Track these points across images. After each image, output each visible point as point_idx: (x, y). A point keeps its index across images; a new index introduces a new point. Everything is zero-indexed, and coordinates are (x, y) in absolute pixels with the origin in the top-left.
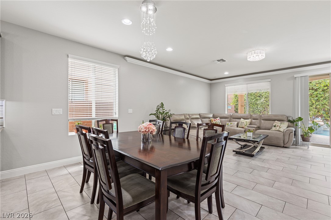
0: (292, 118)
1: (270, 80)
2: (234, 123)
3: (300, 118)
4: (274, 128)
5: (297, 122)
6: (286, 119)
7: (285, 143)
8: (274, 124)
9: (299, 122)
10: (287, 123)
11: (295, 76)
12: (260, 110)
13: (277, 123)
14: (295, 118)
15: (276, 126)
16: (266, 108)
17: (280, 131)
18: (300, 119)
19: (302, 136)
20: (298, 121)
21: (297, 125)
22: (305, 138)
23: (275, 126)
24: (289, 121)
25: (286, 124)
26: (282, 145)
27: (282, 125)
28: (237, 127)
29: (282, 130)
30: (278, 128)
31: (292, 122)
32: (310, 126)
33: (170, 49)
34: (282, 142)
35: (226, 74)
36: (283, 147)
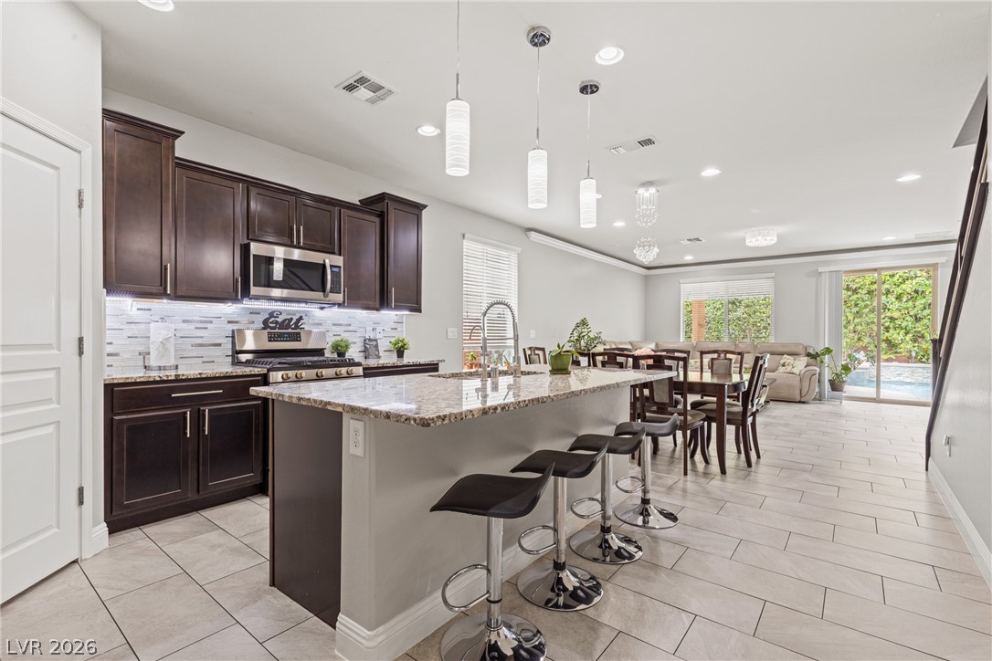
0: (814, 350)
1: (773, 275)
3: (827, 348)
4: (781, 369)
5: (822, 357)
6: (803, 352)
7: (803, 394)
8: (782, 362)
9: (826, 356)
10: (806, 358)
11: (820, 270)
12: (733, 336)
13: (786, 359)
14: (819, 349)
15: (786, 364)
16: (747, 331)
17: (793, 374)
18: (828, 351)
19: (832, 383)
20: (823, 354)
21: (822, 362)
22: (836, 386)
23: (783, 365)
24: (809, 355)
25: (804, 360)
26: (798, 399)
27: (797, 363)
29: (796, 371)
30: (789, 369)
31: (813, 356)
32: (844, 363)
33: (619, 224)
34: (798, 392)
35: (689, 258)
36: (800, 402)
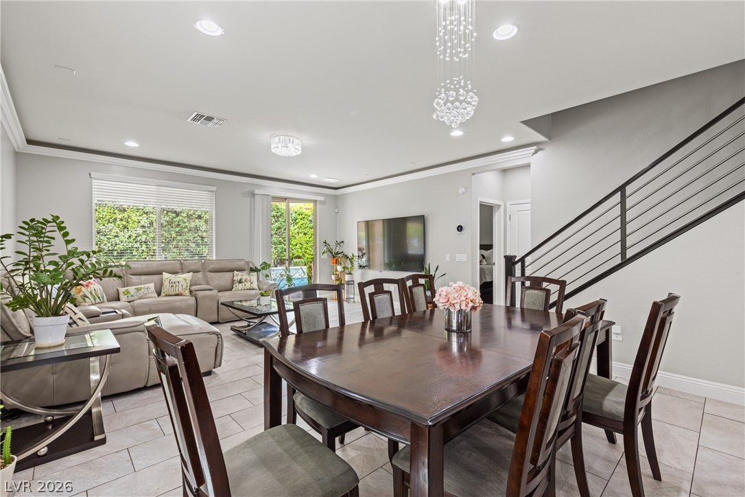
1: (214, 189)
2: (146, 286)
3: (265, 263)
4: (240, 286)
8: (236, 278)
11: (256, 191)
15: (244, 280)
17: (253, 289)
18: (267, 265)
20: (264, 269)
23: (240, 282)
28: (159, 294)
30: (248, 285)
